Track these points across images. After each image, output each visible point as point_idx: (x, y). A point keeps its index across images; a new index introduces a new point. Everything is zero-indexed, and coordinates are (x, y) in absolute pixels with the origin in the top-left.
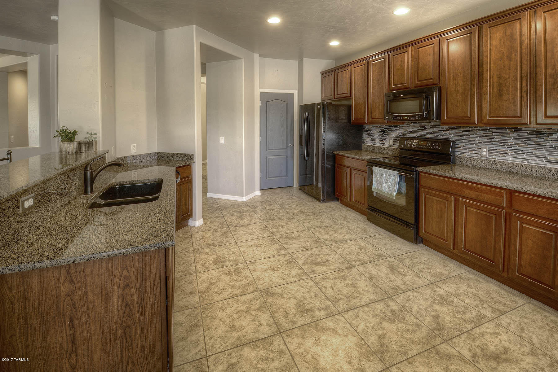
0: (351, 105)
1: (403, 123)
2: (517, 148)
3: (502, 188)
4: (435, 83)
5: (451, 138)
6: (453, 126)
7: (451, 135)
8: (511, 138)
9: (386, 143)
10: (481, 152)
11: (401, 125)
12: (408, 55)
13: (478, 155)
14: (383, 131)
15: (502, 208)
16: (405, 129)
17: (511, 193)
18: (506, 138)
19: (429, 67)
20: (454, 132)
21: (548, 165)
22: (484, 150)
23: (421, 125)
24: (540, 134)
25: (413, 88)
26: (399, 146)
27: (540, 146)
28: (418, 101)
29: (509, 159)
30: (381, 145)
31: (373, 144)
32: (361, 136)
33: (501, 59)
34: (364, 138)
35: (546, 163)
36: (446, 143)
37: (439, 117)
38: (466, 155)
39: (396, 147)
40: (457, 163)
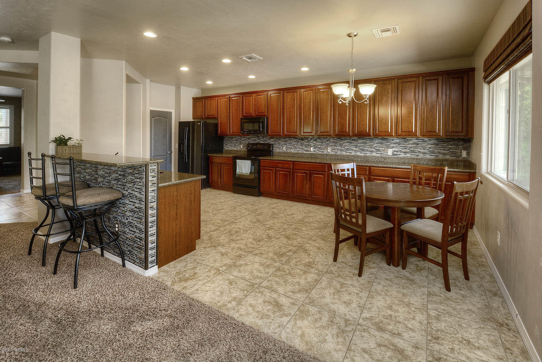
0: (218, 123)
1: (248, 135)
2: (295, 146)
3: (291, 161)
4: (265, 115)
5: (271, 143)
6: (272, 137)
7: (271, 141)
8: (293, 142)
9: (238, 148)
10: (283, 148)
11: (247, 137)
12: (252, 98)
13: (282, 150)
14: (237, 140)
15: (291, 169)
16: (249, 138)
17: (293, 162)
18: (292, 142)
19: (263, 107)
20: (272, 140)
21: (305, 152)
22: (284, 148)
23: (258, 137)
24: (302, 139)
25: (255, 117)
26: (247, 148)
27: (302, 144)
28: (258, 124)
29: (293, 151)
30: (236, 149)
31: (230, 148)
32: (222, 144)
33: (290, 108)
34: (224, 145)
35: (304, 151)
36: (269, 145)
37: (267, 132)
38: (277, 151)
39: (245, 149)
40: (274, 155)
